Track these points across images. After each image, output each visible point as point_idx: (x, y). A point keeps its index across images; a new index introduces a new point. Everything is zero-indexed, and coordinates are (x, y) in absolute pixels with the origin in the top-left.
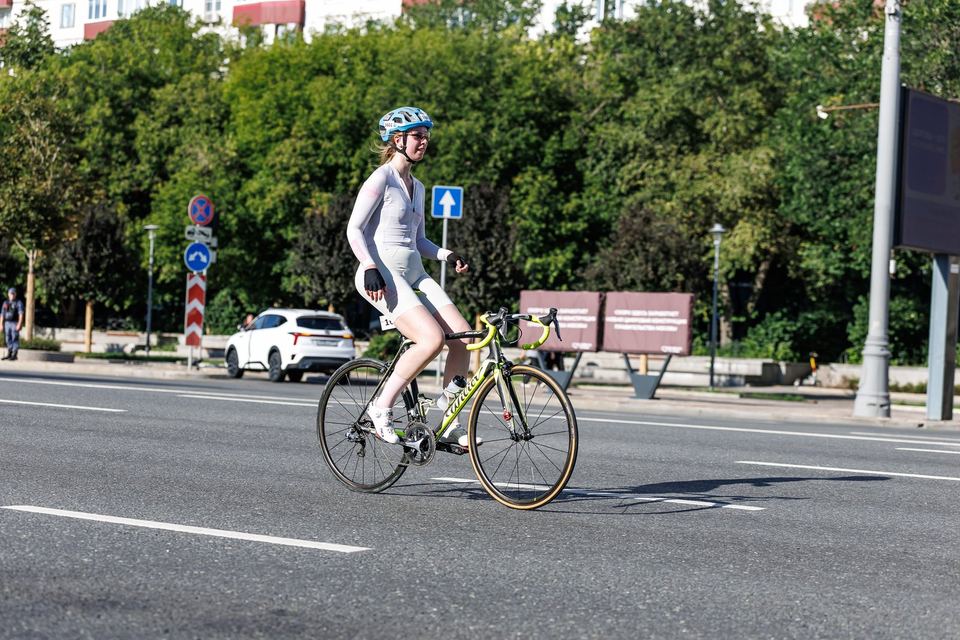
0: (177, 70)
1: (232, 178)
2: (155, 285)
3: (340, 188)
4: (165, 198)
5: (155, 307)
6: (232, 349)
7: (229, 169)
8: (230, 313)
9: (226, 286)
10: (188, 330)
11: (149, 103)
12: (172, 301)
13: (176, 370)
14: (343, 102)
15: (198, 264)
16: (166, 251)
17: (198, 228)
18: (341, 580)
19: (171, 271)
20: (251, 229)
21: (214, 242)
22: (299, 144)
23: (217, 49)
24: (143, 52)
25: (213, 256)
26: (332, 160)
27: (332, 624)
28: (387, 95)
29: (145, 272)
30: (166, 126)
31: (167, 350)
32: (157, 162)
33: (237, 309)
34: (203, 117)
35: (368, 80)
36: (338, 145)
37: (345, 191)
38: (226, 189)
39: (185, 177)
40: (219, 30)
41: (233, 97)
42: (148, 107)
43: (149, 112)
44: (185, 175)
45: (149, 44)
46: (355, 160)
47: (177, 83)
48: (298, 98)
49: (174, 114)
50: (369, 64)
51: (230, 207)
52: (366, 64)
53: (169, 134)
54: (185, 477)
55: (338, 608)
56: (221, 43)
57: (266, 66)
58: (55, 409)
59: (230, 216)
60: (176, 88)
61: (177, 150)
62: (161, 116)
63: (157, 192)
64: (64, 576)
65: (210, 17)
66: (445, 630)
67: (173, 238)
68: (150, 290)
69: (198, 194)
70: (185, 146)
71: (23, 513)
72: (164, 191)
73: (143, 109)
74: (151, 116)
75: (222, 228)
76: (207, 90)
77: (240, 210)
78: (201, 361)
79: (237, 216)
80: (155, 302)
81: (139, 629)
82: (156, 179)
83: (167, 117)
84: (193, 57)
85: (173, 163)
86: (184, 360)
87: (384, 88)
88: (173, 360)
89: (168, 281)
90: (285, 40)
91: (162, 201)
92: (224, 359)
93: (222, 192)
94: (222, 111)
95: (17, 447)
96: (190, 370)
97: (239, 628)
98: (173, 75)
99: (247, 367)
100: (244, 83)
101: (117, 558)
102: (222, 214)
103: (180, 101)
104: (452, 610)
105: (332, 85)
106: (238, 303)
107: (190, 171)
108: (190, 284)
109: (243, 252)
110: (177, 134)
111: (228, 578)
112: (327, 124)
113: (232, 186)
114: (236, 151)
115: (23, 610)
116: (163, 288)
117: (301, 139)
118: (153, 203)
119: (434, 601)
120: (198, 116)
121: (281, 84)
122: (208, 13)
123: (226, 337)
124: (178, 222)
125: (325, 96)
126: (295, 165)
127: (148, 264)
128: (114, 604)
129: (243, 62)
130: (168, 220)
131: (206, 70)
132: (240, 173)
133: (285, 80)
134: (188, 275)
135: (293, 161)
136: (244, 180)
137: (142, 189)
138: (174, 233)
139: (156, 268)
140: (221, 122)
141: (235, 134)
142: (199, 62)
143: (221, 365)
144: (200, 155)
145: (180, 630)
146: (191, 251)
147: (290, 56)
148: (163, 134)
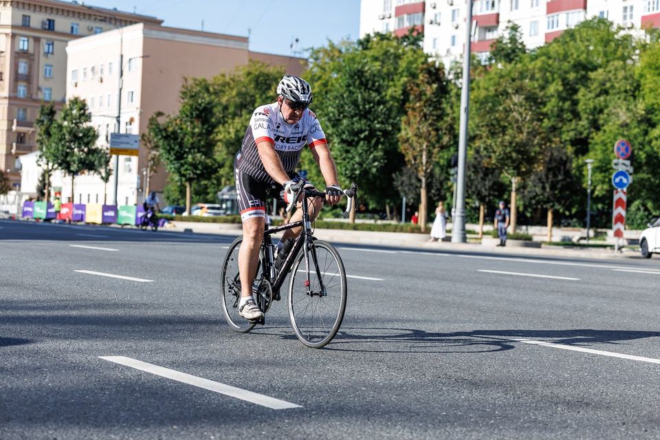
0: (605, 60)
1: (642, 128)
2: (592, 198)
4: (599, 141)
5: (592, 212)
6: (644, 239)
7: (640, 122)
8: (642, 216)
9: (638, 198)
10: (615, 227)
11: (586, 81)
12: (603, 208)
13: (607, 252)
15: (621, 184)
16: (599, 176)
17: (621, 161)
19: (602, 189)
20: (655, 161)
21: (631, 170)
23: (631, 45)
24: (583, 48)
25: (631, 179)
29: (585, 190)
30: (598, 96)
31: (600, 240)
32: (592, 119)
33: (646, 213)
34: (622, 89)
38: (638, 135)
39: (611, 128)
40: (632, 32)
41: (641, 76)
42: (586, 83)
43: (587, 87)
44: (611, 127)
45: (587, 43)
47: (605, 68)
49: (603, 88)
51: (641, 147)
53: (599, 101)
54: (624, 323)
56: (633, 40)
58: (535, 278)
59: (641, 153)
60: (604, 71)
61: (606, 111)
62: (595, 89)
63: (593, 138)
64: (553, 385)
65: (626, 24)
67: (604, 168)
68: (589, 202)
69: (620, 139)
70: (611, 108)
72: (597, 137)
73: (583, 85)
74: (588, 90)
75: (636, 161)
76: (625, 71)
77: (647, 148)
78: (623, 247)
79: (646, 152)
80: (592, 209)
81: (605, 421)
82: (592, 130)
83: (599, 90)
84: (616, 51)
85: (603, 119)
86: (612, 247)
88: (604, 246)
89: (600, 195)
91: (596, 144)
92: (639, 246)
93: (636, 137)
94: (635, 84)
95: (514, 301)
96: (616, 253)
98: (602, 62)
99: (654, 251)
100: (650, 66)
101: (586, 374)
102: (636, 152)
103: (607, 79)
106: (646, 209)
107: (614, 124)
108: (616, 197)
109: (650, 176)
110: (605, 101)
113: (642, 133)
114: (645, 110)
115: (530, 406)
116: (597, 200)
118: (590, 146)
120: (619, 88)
122: (625, 22)
123: (639, 231)
124: (607, 157)
127: (587, 185)
128: (587, 404)
129: (649, 52)
130: (600, 156)
131: (624, 58)
132: (647, 125)
134: (615, 192)
136: (650, 129)
137: (583, 136)
138: (604, 165)
139: (592, 188)
140: (634, 92)
141: (644, 99)
142: (619, 53)
143: (636, 249)
144: (620, 113)
145: (632, 423)
146: (617, 176)
148: (596, 101)
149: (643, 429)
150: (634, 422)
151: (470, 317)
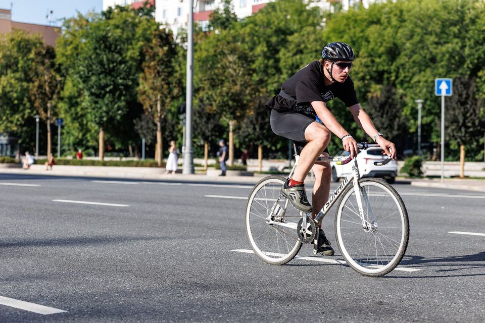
0: (299, 26)
3: (385, 82)
6: (334, 168)
11: (286, 43)
14: (386, 38)
18: (409, 286)
22: (364, 61)
23: (319, 14)
24: (282, 17)
26: (381, 68)
27: (409, 309)
28: (408, 33)
30: (295, 54)
33: (335, 147)
34: (314, 49)
35: (398, 25)
36: (384, 60)
37: (388, 84)
40: (319, 4)
41: (328, 38)
42: (285, 45)
43: (286, 48)
45: (284, 13)
46: (393, 67)
47: (300, 33)
48: (362, 37)
49: (299, 48)
50: (399, 17)
52: (397, 17)
53: (296, 59)
55: (410, 301)
56: (321, 11)
57: (345, 22)
60: (299, 35)
62: (293, 50)
64: (268, 285)
66: (468, 312)
71: (243, 253)
73: (283, 47)
74: (287, 50)
76: (316, 35)
81: (309, 312)
83: (295, 50)
84: (307, 19)
87: (406, 29)
90: (354, 7)
95: (234, 220)
97: (360, 311)
98: (297, 28)
99: (342, 177)
100: (334, 30)
103: (302, 41)
104: (471, 302)
105: (380, 29)
110: (301, 59)
111: (350, 286)
112: (378, 50)
115: (250, 302)
117: (364, 58)
119: (460, 297)
120: (311, 48)
121: (353, 30)
125: (376, 35)
126: (362, 71)
128: (295, 299)
129: (333, 20)
131: (314, 25)
133: (354, 27)
135: (361, 70)
142: (310, 21)
147: (358, 15)
148: (294, 59)
149: (338, 316)
150: (331, 312)
151: (200, 233)
